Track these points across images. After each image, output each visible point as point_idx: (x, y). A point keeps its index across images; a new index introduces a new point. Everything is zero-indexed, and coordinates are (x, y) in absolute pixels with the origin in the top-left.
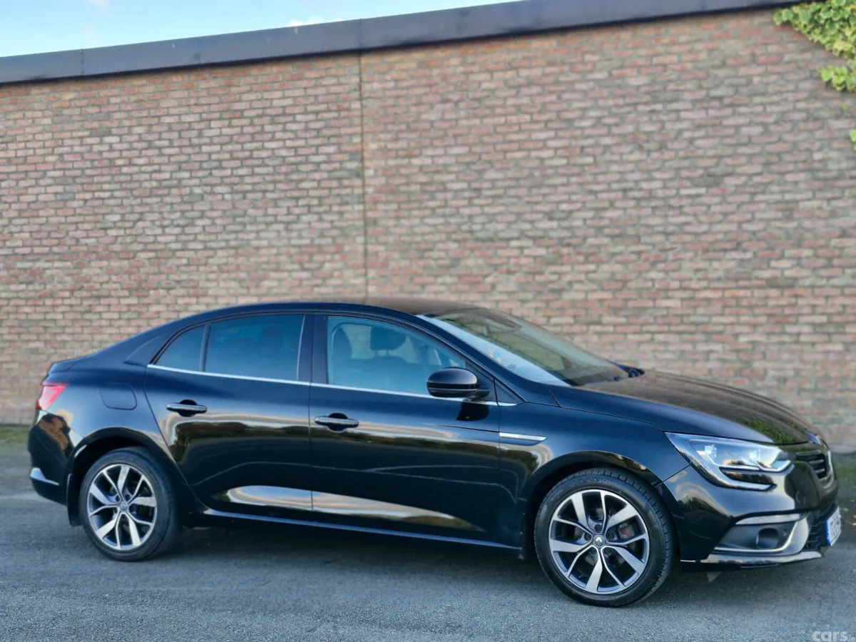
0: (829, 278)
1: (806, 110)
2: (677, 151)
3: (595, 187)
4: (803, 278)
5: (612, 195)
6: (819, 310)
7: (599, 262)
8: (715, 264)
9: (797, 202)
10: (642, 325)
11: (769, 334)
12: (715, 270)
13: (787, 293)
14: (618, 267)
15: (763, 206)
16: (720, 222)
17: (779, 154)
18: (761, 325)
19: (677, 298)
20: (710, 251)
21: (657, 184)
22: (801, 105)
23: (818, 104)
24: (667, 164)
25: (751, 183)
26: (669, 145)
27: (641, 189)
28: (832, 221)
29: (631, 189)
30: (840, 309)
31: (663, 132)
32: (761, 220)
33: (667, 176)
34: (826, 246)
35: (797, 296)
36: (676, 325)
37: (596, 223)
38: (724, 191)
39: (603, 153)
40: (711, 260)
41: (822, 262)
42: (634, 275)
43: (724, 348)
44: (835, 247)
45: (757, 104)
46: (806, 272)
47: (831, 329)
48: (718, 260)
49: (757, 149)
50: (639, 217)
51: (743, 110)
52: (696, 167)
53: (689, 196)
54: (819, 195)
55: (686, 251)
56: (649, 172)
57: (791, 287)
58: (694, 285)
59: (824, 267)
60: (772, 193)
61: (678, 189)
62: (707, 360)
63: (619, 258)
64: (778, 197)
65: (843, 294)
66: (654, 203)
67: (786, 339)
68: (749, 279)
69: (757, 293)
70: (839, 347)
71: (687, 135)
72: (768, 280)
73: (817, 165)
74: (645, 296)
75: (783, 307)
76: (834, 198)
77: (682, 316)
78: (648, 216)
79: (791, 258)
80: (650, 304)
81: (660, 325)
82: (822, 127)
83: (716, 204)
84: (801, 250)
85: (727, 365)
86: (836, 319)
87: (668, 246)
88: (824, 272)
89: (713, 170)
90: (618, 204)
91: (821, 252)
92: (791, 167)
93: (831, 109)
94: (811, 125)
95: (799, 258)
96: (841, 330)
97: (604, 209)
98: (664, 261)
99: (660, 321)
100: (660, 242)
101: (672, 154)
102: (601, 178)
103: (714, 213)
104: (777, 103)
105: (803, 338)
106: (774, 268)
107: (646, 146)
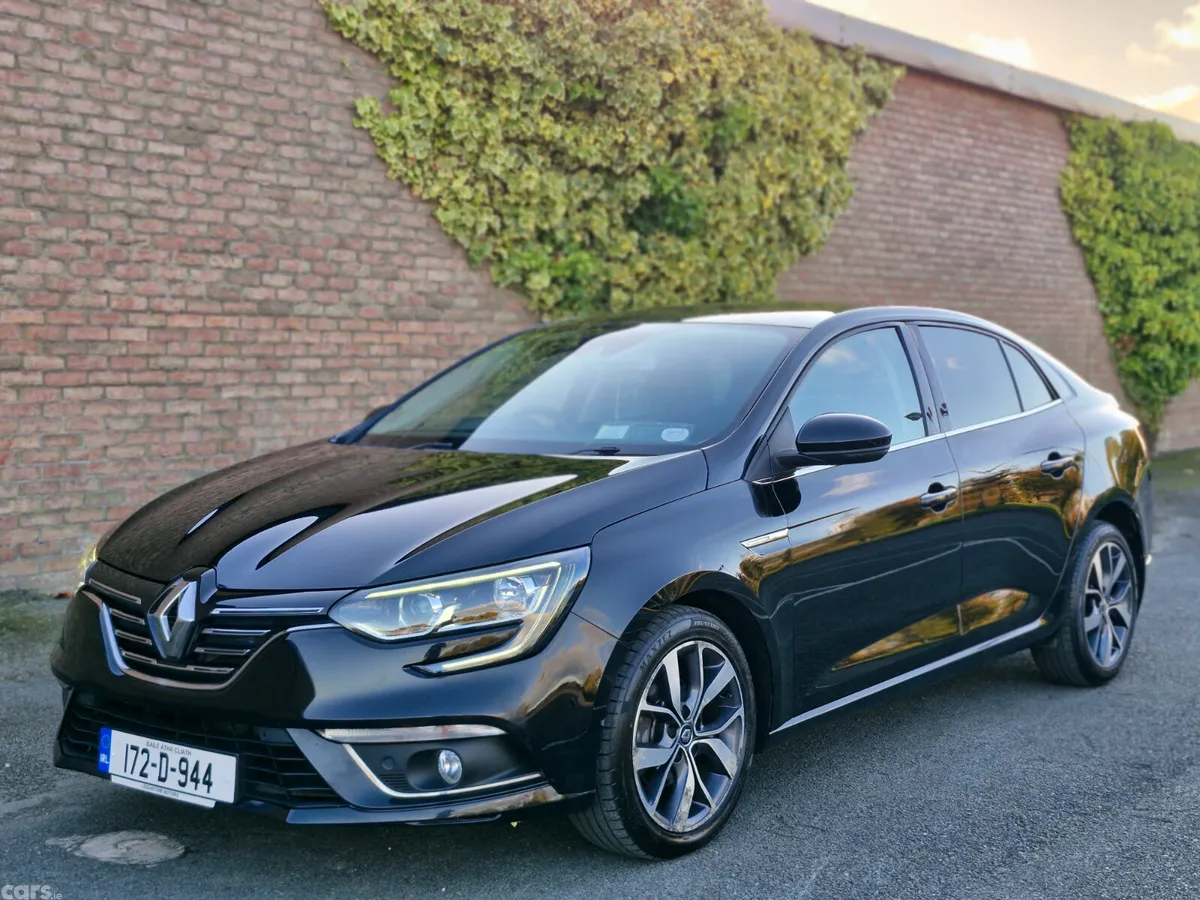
0: (326, 304)
1: (304, 55)
2: (145, 75)
3: (18, 114)
4: (298, 303)
5: (45, 133)
6: (313, 351)
7: (23, 254)
8: (195, 273)
9: (294, 188)
10: (89, 372)
11: (258, 385)
12: (195, 283)
13: (281, 323)
14: (54, 267)
15: (255, 188)
16: (201, 206)
17: (274, 113)
18: (249, 371)
19: (142, 327)
20: (189, 251)
21: (114, 127)
22: (299, 46)
23: (318, 51)
24: (131, 95)
25: (240, 151)
26: (134, 63)
27: (91, 131)
28: (330, 224)
29: (75, 129)
30: (335, 349)
31: (126, 38)
32: (253, 210)
33: (130, 116)
34: (324, 259)
35: (290, 330)
36: (141, 371)
37: (17, 179)
38: (208, 156)
39: (30, 54)
40: (189, 267)
41: (318, 281)
42: (80, 282)
43: (202, 408)
44: (332, 261)
45: (250, 29)
46: (302, 295)
47: (325, 378)
48: (198, 267)
49: (248, 100)
50: (89, 181)
51: (232, 32)
52: (172, 110)
53: (162, 156)
54: (318, 183)
55: (156, 248)
56: (105, 102)
57: (285, 315)
58: (167, 305)
59: (322, 289)
60: (265, 171)
61: (146, 141)
62: (181, 429)
63: (54, 249)
64: (272, 178)
65: (339, 329)
66: (111, 159)
67: (277, 392)
68: (237, 301)
69: (248, 323)
70: (331, 404)
71: (160, 52)
72: (259, 303)
73: (315, 139)
74: (95, 321)
75: (275, 344)
76: (332, 191)
77: (148, 356)
78: (102, 180)
79: (286, 272)
80: (103, 335)
81: (115, 371)
82: (320, 86)
83: (197, 176)
84: (297, 261)
85: (207, 436)
86: (331, 363)
87: (131, 237)
88: (321, 296)
89: (194, 119)
90: (55, 151)
91: (320, 266)
92: (287, 136)
93: (331, 61)
94: (310, 79)
95: (295, 274)
96: (335, 379)
97: (32, 157)
98: (126, 262)
99: (116, 365)
100: (119, 229)
101: (139, 79)
102: (27, 98)
103: (194, 189)
104: (272, 35)
105: (296, 392)
106: (267, 286)
107: (99, 54)
